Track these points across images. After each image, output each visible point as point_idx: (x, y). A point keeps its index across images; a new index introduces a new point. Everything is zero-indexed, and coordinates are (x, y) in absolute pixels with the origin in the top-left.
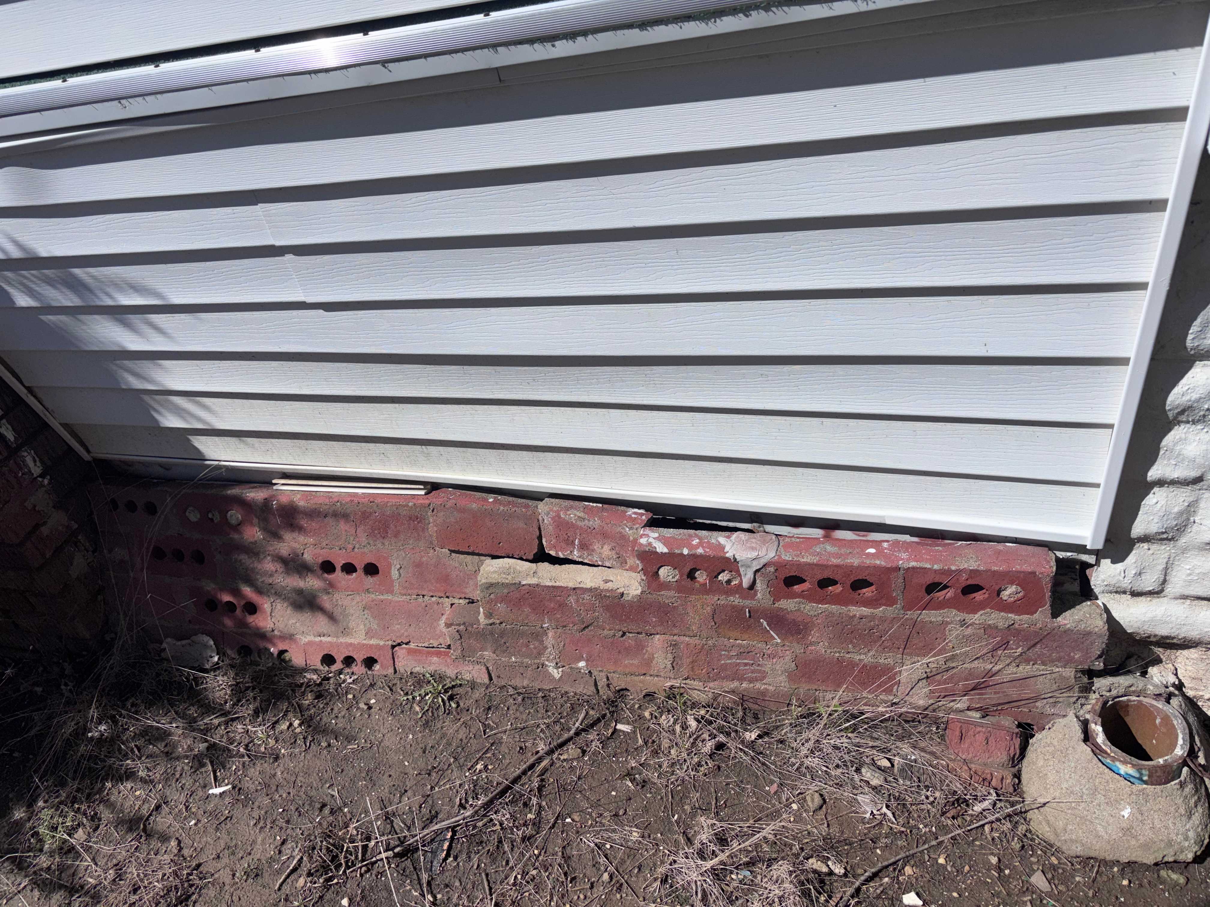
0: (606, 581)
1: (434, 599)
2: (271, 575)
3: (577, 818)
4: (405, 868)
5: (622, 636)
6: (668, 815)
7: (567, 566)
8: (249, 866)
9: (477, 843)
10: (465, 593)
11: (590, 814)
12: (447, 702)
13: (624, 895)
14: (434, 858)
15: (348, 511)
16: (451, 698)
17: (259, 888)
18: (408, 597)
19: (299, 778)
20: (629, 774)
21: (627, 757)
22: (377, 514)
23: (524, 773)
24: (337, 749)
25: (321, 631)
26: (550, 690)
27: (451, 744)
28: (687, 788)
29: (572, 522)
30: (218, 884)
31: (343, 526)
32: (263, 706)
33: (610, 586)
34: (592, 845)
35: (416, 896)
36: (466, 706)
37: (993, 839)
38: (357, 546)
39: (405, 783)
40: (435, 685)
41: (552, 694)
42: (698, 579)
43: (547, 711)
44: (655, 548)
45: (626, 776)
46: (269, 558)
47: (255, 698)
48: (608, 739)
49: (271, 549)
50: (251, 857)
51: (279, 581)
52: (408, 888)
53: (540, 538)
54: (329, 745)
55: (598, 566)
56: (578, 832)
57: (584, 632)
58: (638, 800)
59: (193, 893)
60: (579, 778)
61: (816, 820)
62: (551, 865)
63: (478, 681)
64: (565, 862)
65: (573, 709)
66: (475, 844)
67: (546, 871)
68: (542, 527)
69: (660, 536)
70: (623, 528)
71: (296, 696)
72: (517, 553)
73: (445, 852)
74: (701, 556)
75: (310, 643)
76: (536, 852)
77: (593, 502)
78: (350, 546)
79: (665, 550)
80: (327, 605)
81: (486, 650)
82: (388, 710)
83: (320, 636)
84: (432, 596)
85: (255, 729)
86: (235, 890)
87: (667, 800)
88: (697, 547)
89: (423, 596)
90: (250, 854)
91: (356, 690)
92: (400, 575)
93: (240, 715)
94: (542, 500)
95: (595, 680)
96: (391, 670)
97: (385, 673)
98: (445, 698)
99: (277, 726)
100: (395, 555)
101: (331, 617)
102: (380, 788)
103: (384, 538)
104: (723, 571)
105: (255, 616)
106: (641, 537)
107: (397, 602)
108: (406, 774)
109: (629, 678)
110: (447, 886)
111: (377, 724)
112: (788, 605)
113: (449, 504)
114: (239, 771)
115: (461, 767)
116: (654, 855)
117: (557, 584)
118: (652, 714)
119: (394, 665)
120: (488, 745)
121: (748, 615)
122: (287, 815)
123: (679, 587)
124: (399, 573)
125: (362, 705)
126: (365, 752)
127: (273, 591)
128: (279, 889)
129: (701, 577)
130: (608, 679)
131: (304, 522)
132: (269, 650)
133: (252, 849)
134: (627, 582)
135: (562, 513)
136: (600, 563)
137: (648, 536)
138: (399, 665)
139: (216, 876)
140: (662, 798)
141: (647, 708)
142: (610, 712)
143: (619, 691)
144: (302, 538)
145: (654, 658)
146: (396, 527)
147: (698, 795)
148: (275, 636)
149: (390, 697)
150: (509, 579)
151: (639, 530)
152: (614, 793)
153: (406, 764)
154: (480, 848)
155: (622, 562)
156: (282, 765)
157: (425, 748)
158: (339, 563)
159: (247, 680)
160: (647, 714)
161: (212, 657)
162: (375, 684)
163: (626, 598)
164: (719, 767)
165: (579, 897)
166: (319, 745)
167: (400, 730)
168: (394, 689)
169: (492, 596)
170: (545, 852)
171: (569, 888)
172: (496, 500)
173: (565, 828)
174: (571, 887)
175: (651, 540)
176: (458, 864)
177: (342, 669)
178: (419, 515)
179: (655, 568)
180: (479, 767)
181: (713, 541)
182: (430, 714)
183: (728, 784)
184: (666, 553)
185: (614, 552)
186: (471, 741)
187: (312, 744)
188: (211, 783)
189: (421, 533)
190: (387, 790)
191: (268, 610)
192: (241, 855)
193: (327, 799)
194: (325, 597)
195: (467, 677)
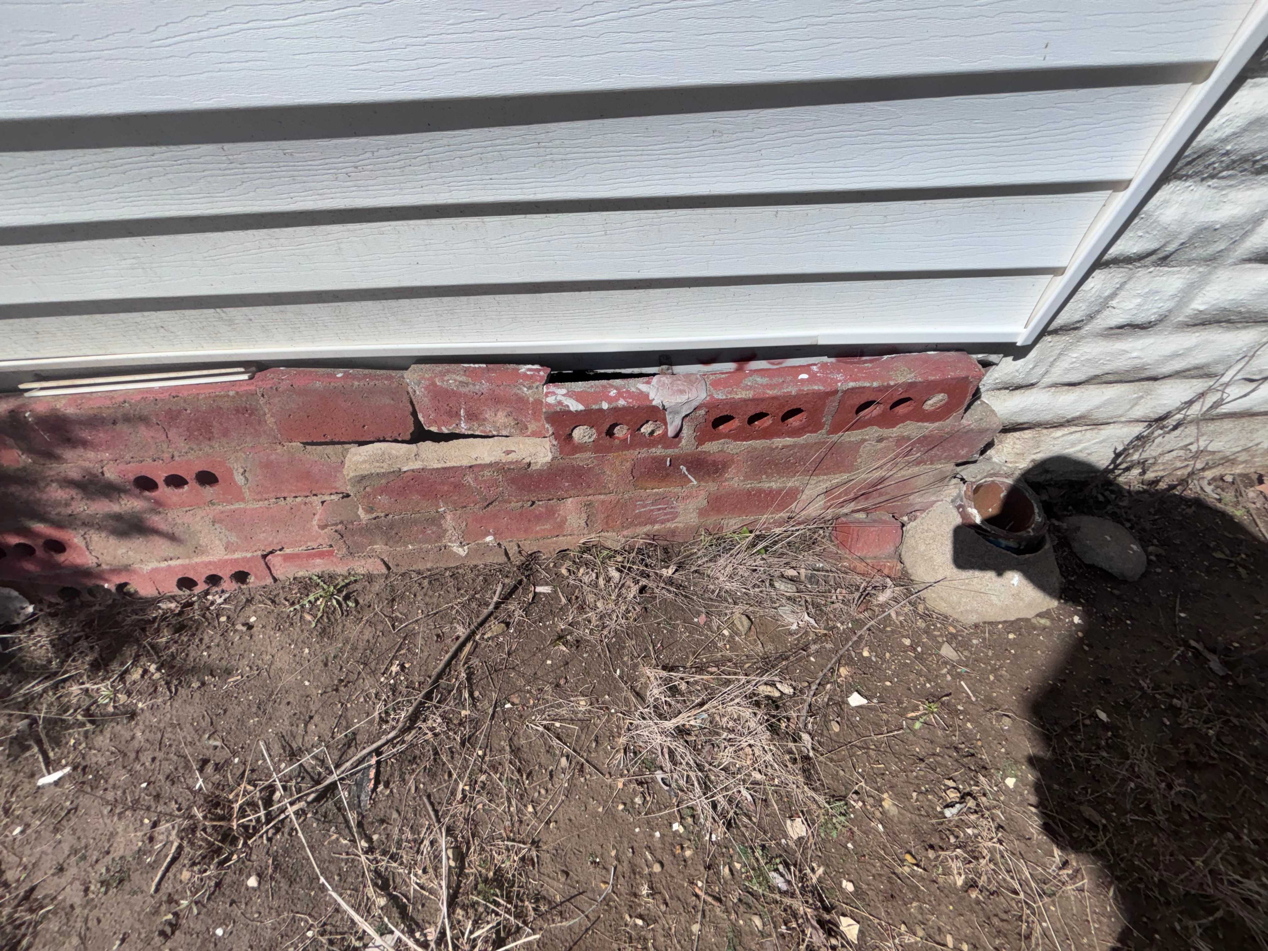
0: (508, 453)
1: (297, 500)
2: (67, 505)
3: (516, 701)
4: (326, 813)
5: (531, 505)
6: (610, 671)
7: (455, 442)
8: (108, 870)
9: (410, 761)
10: (335, 488)
11: (529, 692)
12: (343, 603)
13: (588, 777)
14: (361, 792)
15: (145, 412)
16: (347, 598)
17: (127, 897)
18: (266, 502)
19: (166, 735)
20: (560, 638)
21: (554, 620)
22: (189, 411)
23: (448, 664)
24: (215, 686)
25: (166, 554)
26: (457, 568)
27: (357, 648)
28: (621, 638)
29: (452, 390)
30: (63, 909)
31: (143, 431)
32: (104, 656)
33: (512, 457)
34: (541, 729)
35: (346, 845)
36: (366, 602)
37: (901, 622)
38: (176, 454)
39: (308, 708)
40: (325, 587)
41: (460, 571)
42: (617, 435)
43: (459, 590)
44: (568, 406)
45: (558, 639)
46: (54, 485)
47: (92, 648)
48: (530, 604)
49: (52, 473)
50: (110, 857)
51: (82, 509)
52: (335, 836)
53: (414, 414)
54: (203, 684)
55: (493, 436)
56: (521, 716)
57: (489, 509)
58: (575, 662)
59: (24, 936)
60: (509, 654)
61: (750, 642)
62: (500, 764)
63: (375, 572)
64: (516, 757)
65: (486, 581)
66: (407, 763)
67: (496, 773)
68: (414, 401)
69: (568, 392)
70: (520, 389)
71: (146, 636)
72: (389, 435)
73: (373, 782)
74: (624, 408)
75: (155, 570)
76: (480, 753)
77: (474, 363)
78: (166, 456)
79: (581, 407)
80: (163, 527)
81: (376, 543)
82: (274, 626)
83: (166, 560)
84: (296, 497)
85: (96, 687)
86: (91, 911)
87: (605, 656)
88: (616, 399)
89: (285, 498)
90: (108, 853)
91: (229, 609)
92: (247, 480)
93: (73, 673)
94: (406, 369)
95: (505, 550)
96: (269, 581)
97: (263, 584)
98: (340, 599)
99: (127, 676)
100: (233, 457)
101: (172, 538)
102: (278, 721)
103: (209, 439)
104: (647, 422)
105: (66, 553)
106: (547, 395)
107: (253, 509)
108: (307, 697)
109: (541, 542)
110: (382, 821)
111: (262, 645)
112: (712, 447)
113: (284, 386)
114: (80, 744)
115: (373, 672)
116: (608, 721)
117: (448, 464)
118: (569, 570)
119: (271, 574)
120: (400, 640)
121: (668, 463)
122: (154, 788)
123: (597, 447)
124: (245, 477)
125: (239, 627)
126: (252, 682)
127: (79, 523)
128: (157, 890)
129: (621, 432)
130: (519, 546)
131: (86, 435)
132: (103, 586)
133: (111, 846)
134: (533, 451)
135: (437, 380)
136: (495, 433)
137: (554, 393)
138: (278, 574)
139: (60, 898)
140: (599, 655)
141: (562, 565)
142: (526, 577)
143: (531, 555)
144: (91, 455)
145: (566, 520)
146: (221, 424)
147: (634, 642)
148: (103, 571)
149: (273, 611)
150: (385, 468)
151: (540, 389)
152: (549, 662)
153: (307, 683)
154: (414, 766)
155: (521, 428)
156: (141, 723)
157: (327, 660)
158: (160, 477)
159: (75, 629)
160: (564, 571)
161: (23, 608)
162: (253, 598)
163: (533, 467)
164: (646, 609)
165: (539, 792)
166: (189, 687)
167: (292, 647)
168: (277, 600)
169: (368, 489)
170: (491, 751)
171: (526, 786)
172: (346, 376)
173: (506, 716)
174: (529, 784)
175: (559, 398)
176: (391, 792)
177: (208, 590)
178: (248, 406)
179: (568, 431)
180: (395, 669)
181: (633, 389)
182: (326, 620)
183: (659, 624)
184: (581, 411)
185: (511, 418)
186: (380, 639)
187: (180, 688)
188: (41, 770)
189: (257, 427)
190: (287, 723)
191: (82, 544)
192: (95, 858)
193: (208, 753)
194: (156, 518)
195: (361, 571)
